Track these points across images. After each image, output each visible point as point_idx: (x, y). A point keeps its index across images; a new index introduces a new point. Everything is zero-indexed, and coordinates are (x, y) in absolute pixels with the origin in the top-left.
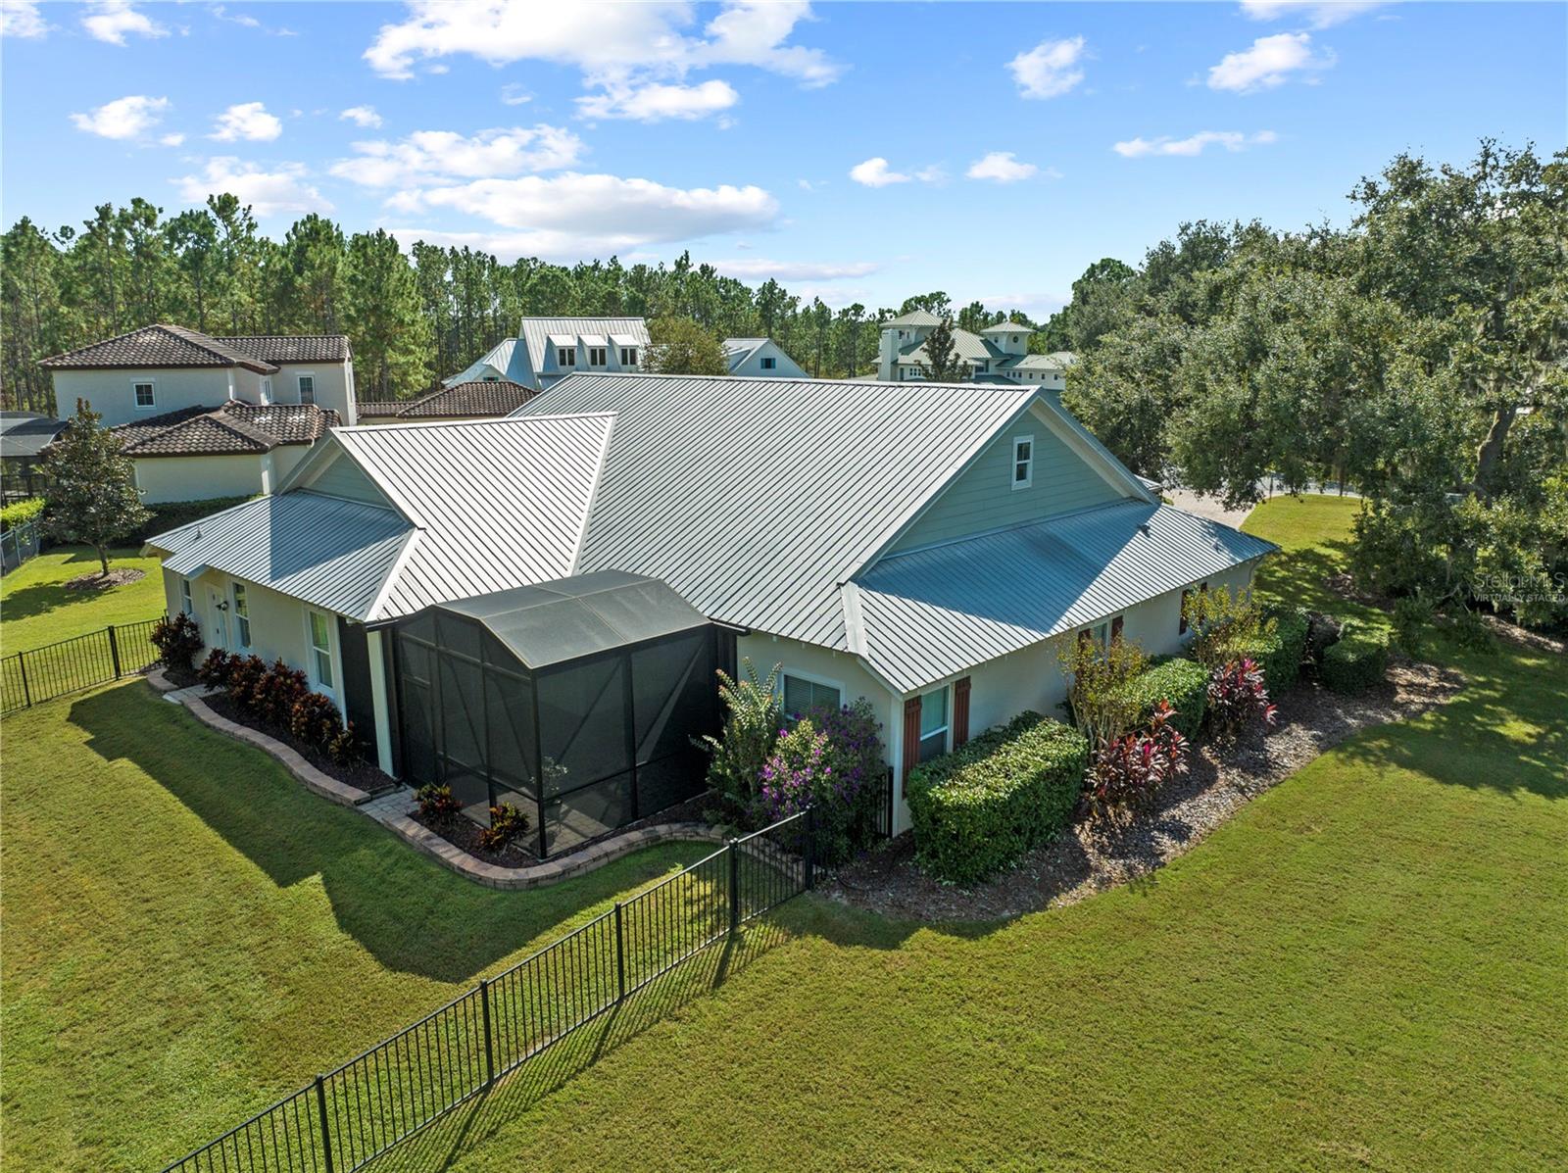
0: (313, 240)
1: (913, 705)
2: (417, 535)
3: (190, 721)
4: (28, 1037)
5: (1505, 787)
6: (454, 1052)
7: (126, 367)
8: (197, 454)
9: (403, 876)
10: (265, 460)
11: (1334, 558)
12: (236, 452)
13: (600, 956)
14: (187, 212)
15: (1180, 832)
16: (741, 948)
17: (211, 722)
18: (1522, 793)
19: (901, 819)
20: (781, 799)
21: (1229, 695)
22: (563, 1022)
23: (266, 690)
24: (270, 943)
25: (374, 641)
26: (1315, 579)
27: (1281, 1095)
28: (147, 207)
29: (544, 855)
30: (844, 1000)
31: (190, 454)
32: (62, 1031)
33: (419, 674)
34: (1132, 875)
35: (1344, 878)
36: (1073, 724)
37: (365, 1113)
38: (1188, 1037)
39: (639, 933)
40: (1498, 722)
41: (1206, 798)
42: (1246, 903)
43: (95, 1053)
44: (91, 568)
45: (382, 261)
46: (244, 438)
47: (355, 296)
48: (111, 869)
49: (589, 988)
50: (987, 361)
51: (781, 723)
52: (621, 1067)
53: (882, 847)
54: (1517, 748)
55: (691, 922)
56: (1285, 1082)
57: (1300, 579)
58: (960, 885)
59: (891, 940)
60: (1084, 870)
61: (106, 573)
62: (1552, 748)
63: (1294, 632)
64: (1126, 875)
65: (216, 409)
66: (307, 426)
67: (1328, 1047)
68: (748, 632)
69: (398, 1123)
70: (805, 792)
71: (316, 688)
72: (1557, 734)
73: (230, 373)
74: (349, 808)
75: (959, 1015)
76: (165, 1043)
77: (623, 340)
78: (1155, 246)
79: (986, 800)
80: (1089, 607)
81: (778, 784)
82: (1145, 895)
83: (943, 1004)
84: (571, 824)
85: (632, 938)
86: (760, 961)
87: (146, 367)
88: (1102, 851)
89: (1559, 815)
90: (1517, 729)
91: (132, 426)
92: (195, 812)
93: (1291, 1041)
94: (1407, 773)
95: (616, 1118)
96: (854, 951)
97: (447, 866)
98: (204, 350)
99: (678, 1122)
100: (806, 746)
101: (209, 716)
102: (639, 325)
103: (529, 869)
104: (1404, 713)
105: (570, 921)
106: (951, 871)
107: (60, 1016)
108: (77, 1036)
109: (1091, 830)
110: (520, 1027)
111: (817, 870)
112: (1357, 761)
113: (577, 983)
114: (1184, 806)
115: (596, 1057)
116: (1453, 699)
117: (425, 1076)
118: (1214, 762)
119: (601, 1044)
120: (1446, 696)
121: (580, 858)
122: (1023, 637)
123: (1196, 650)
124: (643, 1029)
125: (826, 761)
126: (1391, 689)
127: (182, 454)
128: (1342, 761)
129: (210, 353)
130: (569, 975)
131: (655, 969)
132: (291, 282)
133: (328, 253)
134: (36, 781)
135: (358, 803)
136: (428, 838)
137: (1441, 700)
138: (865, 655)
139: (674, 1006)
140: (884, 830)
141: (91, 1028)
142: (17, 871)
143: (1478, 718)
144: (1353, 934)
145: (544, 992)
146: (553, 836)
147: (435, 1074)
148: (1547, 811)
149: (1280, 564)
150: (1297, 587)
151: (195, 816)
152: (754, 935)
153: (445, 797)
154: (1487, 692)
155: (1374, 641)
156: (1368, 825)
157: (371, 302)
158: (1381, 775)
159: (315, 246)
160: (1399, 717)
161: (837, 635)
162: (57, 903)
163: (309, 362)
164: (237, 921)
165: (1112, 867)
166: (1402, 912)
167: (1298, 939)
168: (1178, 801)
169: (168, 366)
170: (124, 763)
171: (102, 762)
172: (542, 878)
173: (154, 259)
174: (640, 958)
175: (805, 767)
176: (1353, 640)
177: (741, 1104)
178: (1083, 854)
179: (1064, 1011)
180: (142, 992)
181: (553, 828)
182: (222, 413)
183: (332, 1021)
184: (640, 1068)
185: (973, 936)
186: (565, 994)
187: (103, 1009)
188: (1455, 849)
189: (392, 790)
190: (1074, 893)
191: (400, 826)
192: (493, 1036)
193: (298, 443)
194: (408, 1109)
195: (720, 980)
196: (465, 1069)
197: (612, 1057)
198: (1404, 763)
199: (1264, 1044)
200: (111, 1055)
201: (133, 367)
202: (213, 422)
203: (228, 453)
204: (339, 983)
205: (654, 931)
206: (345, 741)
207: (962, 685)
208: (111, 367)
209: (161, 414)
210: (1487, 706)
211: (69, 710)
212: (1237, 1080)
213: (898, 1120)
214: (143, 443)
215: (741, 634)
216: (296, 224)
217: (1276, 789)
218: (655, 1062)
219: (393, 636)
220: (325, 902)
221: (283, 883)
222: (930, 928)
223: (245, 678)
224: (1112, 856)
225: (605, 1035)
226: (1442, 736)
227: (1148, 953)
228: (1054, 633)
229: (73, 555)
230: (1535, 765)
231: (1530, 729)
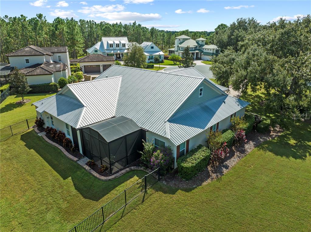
0: (59, 23)
1: (178, 147)
2: (85, 108)
3: (44, 141)
4: (22, 211)
5: (288, 157)
6: (97, 216)
7: (23, 56)
8: (39, 75)
9: (86, 178)
10: (53, 75)
11: (263, 97)
12: (47, 74)
13: (122, 196)
14: (32, 18)
15: (227, 167)
16: (147, 194)
17: (48, 141)
18: (291, 158)
19: (176, 166)
20: (154, 165)
21: (238, 137)
22: (116, 210)
23: (58, 136)
24: (63, 192)
25: (78, 132)
26: (259, 102)
27: (240, 225)
28: (24, 17)
29: (111, 174)
30: (165, 205)
31: (38, 75)
32: (28, 210)
33: (87, 138)
34: (217, 177)
35: (256, 178)
36: (208, 148)
37: (82, 228)
38: (225, 213)
39: (129, 191)
40: (289, 140)
41: (232, 159)
42: (237, 184)
43: (34, 215)
44: (20, 99)
45: (73, 28)
46: (48, 71)
47: (68, 35)
48: (33, 175)
49: (120, 203)
50: (197, 46)
51: (155, 150)
52: (126, 219)
53: (173, 171)
54: (291, 147)
55: (138, 188)
56: (240, 223)
57: (255, 102)
58: (186, 180)
59: (173, 192)
60: (208, 176)
61: (23, 101)
62: (298, 147)
63: (252, 122)
64: (216, 177)
65: (41, 64)
66: (60, 68)
67: (249, 216)
68: (148, 131)
69: (88, 230)
70: (158, 164)
71: (67, 136)
72: (300, 143)
73: (44, 56)
74: (75, 162)
75: (185, 209)
76: (47, 213)
77: (123, 42)
78: (232, 23)
79: (191, 166)
80: (213, 122)
81: (154, 162)
82: (219, 182)
83: (182, 206)
84: (116, 166)
85: (127, 192)
86: (150, 197)
87: (27, 56)
88: (212, 172)
89: (297, 163)
90: (292, 142)
91: (25, 68)
92: (47, 162)
93: (243, 214)
94: (270, 153)
95: (126, 230)
96: (167, 195)
97: (94, 176)
98: (39, 52)
99: (136, 230)
100: (159, 155)
101: (47, 139)
102: (126, 38)
103: (109, 177)
104: (271, 138)
105: (116, 188)
106: (185, 178)
107: (27, 207)
108: (31, 211)
109: (211, 167)
110: (108, 211)
111: (161, 177)
112: (261, 150)
113: (118, 202)
114: (228, 161)
115: (122, 217)
116: (282, 134)
117: (92, 221)
118: (235, 150)
119: (123, 214)
120: (280, 133)
121: (118, 174)
122: (200, 131)
123: (232, 127)
124: (130, 212)
125: (162, 158)
126: (269, 131)
127: (36, 75)
128: (258, 150)
129: (40, 52)
130: (116, 200)
131: (132, 199)
132: (55, 32)
133: (62, 26)
134: (16, 154)
135: (77, 161)
136: (90, 170)
137: (279, 134)
138: (169, 138)
139: (135, 206)
140: (173, 167)
141: (33, 209)
142: (16, 175)
143: (285, 139)
144: (256, 191)
145: (112, 204)
146: (113, 169)
147: (94, 220)
148: (295, 162)
149: (252, 98)
150: (255, 104)
151: (47, 163)
152: (149, 191)
153: (93, 162)
154: (288, 132)
155: (267, 123)
156: (262, 166)
157: (71, 37)
158: (265, 153)
159: (59, 25)
160: (270, 138)
161: (164, 133)
162: (24, 182)
163: (60, 53)
164: (57, 187)
165: (214, 175)
166: (265, 186)
167: (246, 192)
168: (227, 160)
169: (31, 55)
170: (32, 150)
171: (28, 150)
172: (111, 179)
173: (26, 28)
174: (129, 197)
175: (158, 159)
176: (263, 122)
177: (147, 227)
178: (209, 172)
179: (203, 208)
180: (41, 202)
181: (113, 167)
182: (43, 65)
183: (75, 209)
184: (129, 219)
185: (188, 192)
186: (116, 204)
187: (35, 205)
188: (277, 171)
189: (83, 158)
190: (207, 182)
191: (85, 167)
192: (104, 213)
193: (59, 71)
194: (90, 227)
195: (143, 201)
196: (99, 219)
197: (125, 217)
198: (270, 151)
199: (238, 215)
200: (38, 215)
201: (24, 56)
202: (41, 68)
203: (45, 75)
204: (76, 201)
205: (131, 191)
206: (73, 148)
207: (188, 141)
208: (20, 56)
209: (31, 65)
210: (288, 136)
211: (20, 137)
212: (232, 222)
213: (174, 230)
214: (28, 73)
215: (147, 131)
216: (55, 19)
217: (246, 157)
218: (132, 218)
219: (82, 131)
220: (72, 184)
221: (64, 179)
222: (181, 190)
223: (54, 133)
224: (214, 173)
225: (123, 213)
226: (278, 144)
227: (219, 195)
228: (205, 129)
229: (16, 96)
230: (294, 151)
231: (295, 142)
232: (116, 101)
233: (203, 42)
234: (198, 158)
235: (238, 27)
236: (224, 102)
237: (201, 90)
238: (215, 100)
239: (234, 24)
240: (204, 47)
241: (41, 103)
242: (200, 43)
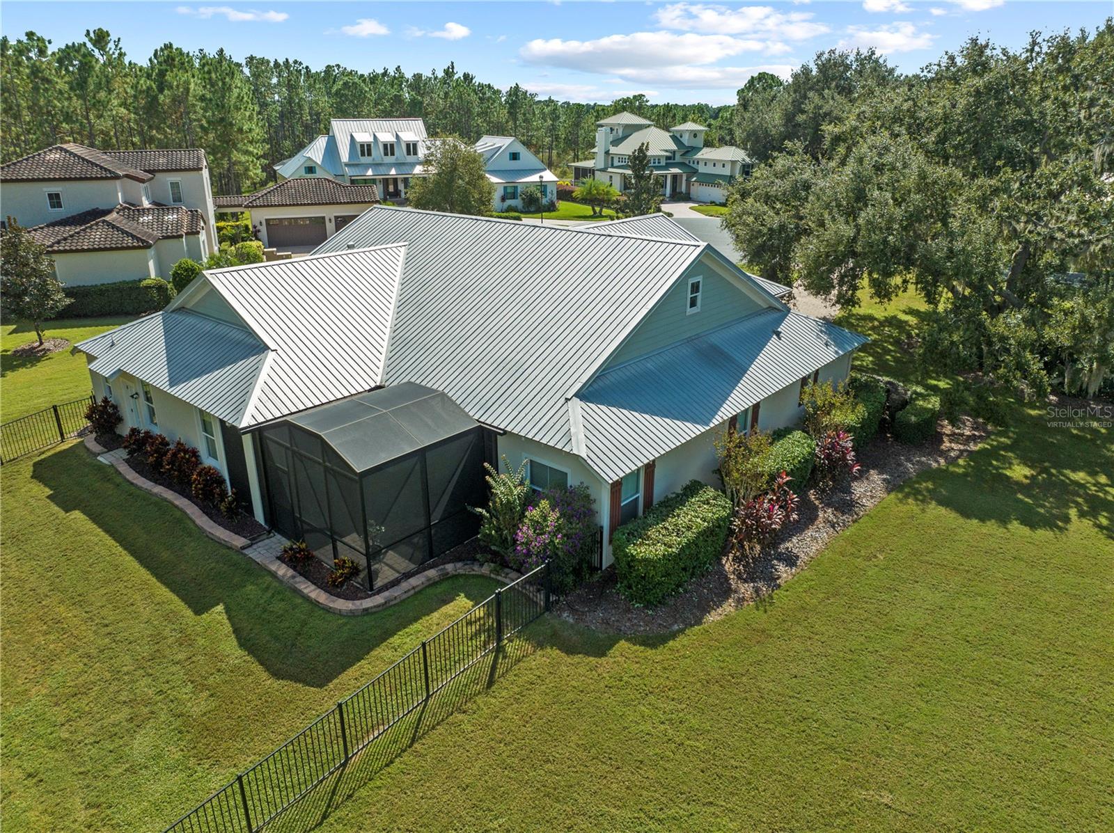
0: (170, 65)
1: (616, 487)
2: (271, 355)
3: (118, 480)
4: (40, 730)
5: (1003, 521)
6: (322, 738)
7: (39, 180)
8: (100, 250)
9: (278, 607)
10: (151, 252)
11: (911, 323)
12: (128, 248)
13: (412, 667)
14: (70, 44)
15: (791, 560)
16: (505, 657)
17: (135, 482)
18: (1015, 526)
19: (607, 558)
20: (529, 554)
21: (828, 457)
22: (391, 715)
23: (171, 463)
24: (194, 659)
25: (247, 441)
26: (897, 342)
27: (842, 759)
28: (39, 39)
29: (371, 589)
30: (570, 696)
31: (94, 250)
32: (62, 725)
33: (280, 461)
34: (758, 595)
35: (895, 596)
36: (724, 492)
37: (268, 783)
38: (787, 719)
39: (437, 648)
40: (1007, 465)
41: (809, 533)
42: (830, 616)
43: (87, 741)
44: (27, 339)
45: (224, 83)
46: (133, 237)
47: (205, 110)
48: (79, 601)
49: (406, 690)
50: (674, 152)
51: (530, 500)
52: (429, 747)
53: (596, 578)
54: (1016, 487)
55: (471, 639)
56: (845, 750)
57: (886, 342)
58: (646, 607)
59: (600, 649)
60: (725, 592)
61: (41, 343)
62: (1039, 488)
64: (754, 596)
65: (109, 212)
66: (178, 224)
67: (873, 724)
68: (505, 432)
69: (289, 790)
70: (544, 550)
71: (208, 461)
72: (1044, 475)
73: (118, 182)
74: (237, 551)
75: (644, 705)
76: (132, 733)
77: (408, 136)
80: (738, 401)
81: (527, 544)
82: (766, 612)
83: (633, 697)
84: (388, 562)
85: (433, 652)
86: (516, 667)
87: (54, 180)
88: (739, 577)
89: (1037, 543)
90: (1019, 472)
91: (48, 226)
92: (132, 555)
93: (851, 720)
94: (942, 510)
95: (428, 784)
96: (577, 659)
97: (307, 599)
98: (97, 165)
99: (467, 786)
100: (545, 518)
101: (131, 475)
103: (363, 601)
104: (946, 459)
105: (391, 640)
106: (641, 598)
107: (58, 713)
108: (73, 729)
109: (733, 560)
110: (363, 720)
111: (553, 598)
112: (910, 501)
113: (398, 687)
114: (795, 540)
115: (413, 740)
116: (980, 446)
117: (305, 756)
118: (817, 502)
119: (416, 731)
120: (976, 444)
121: (395, 592)
122: (692, 430)
123: (807, 422)
124: (443, 720)
125: (559, 529)
126: (938, 438)
127: (89, 250)
128: (901, 501)
129: (101, 168)
130: (393, 681)
131: (449, 675)
132: (155, 98)
133: (184, 77)
134: (16, 528)
135: (243, 548)
136: (293, 577)
137: (973, 447)
138: (584, 456)
139: (461, 702)
140: (597, 564)
141: (82, 723)
142: (14, 603)
143: (994, 463)
144: (897, 640)
145: (377, 695)
146: (377, 572)
147: (311, 755)
148: (1029, 540)
149: (873, 328)
150: (884, 348)
151: (131, 558)
152: (513, 647)
153: (303, 550)
154: (1003, 440)
155: (930, 406)
156: (914, 553)
157: (218, 115)
158: (923, 511)
159: (172, 72)
160: (942, 461)
161: (565, 440)
162: (45, 627)
163: (176, 170)
164: (170, 641)
165: (746, 589)
166: (929, 622)
167: (862, 644)
168: (791, 536)
169: (70, 179)
170: (77, 514)
171: (62, 513)
172: (371, 608)
174: (439, 668)
175: (544, 533)
176: (916, 405)
177: (506, 772)
178: (727, 579)
179: (710, 701)
180: (112, 696)
181: (376, 566)
182: (114, 215)
183: (240, 717)
184: (442, 748)
185: (653, 646)
186: (391, 695)
187: (87, 709)
188: (968, 571)
189: (265, 536)
190: (720, 610)
191: (273, 568)
192: (346, 727)
193: (173, 237)
194: (296, 781)
195: (491, 683)
196: (330, 750)
197: (424, 741)
198: (941, 503)
199: (835, 723)
200: (98, 742)
201: (44, 180)
202: (109, 224)
203: (123, 248)
204: (243, 688)
205: (447, 647)
206: (230, 503)
207: (650, 468)
208: (28, 180)
209: (69, 216)
210: (1003, 453)
211: (32, 469)
212: (816, 749)
213: (605, 782)
214: (59, 242)
215: (500, 434)
216: (156, 51)
217: (856, 524)
218: (451, 744)
219: (260, 435)
220: (228, 627)
221: (198, 612)
222: (628, 640)
223: (156, 452)
224: (745, 581)
225: (418, 725)
226: (969, 479)
227: (765, 657)
228: (712, 425)
229: (14, 327)
230: (1027, 503)
231: (1027, 471)
232: (387, 331)
233: (695, 136)
234: (689, 528)
235: (818, 81)
236: (778, 334)
237: (695, 288)
238: (744, 327)
239: (806, 71)
240: (699, 156)
241: (108, 341)
242: (686, 140)
